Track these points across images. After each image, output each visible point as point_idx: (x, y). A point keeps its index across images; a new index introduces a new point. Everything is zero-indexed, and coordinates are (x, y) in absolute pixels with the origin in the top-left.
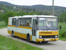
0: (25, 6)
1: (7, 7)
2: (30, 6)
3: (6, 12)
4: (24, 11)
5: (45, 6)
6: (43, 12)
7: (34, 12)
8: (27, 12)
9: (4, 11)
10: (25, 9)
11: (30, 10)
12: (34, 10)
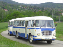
0: (32, 4)
1: (11, 6)
2: (38, 4)
3: (10, 11)
4: (31, 10)
5: (56, 3)
6: (53, 11)
7: (42, 11)
8: (35, 12)
9: (8, 10)
10: (32, 8)
11: (38, 9)
12: (43, 9)
